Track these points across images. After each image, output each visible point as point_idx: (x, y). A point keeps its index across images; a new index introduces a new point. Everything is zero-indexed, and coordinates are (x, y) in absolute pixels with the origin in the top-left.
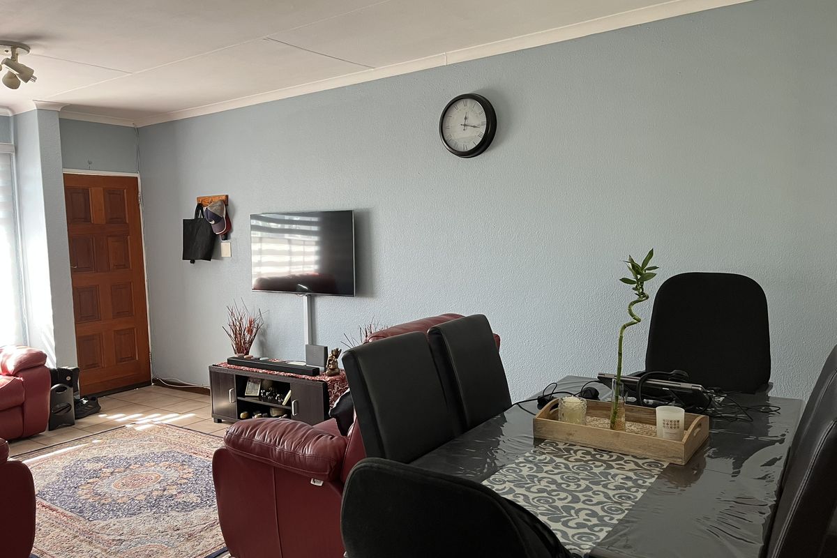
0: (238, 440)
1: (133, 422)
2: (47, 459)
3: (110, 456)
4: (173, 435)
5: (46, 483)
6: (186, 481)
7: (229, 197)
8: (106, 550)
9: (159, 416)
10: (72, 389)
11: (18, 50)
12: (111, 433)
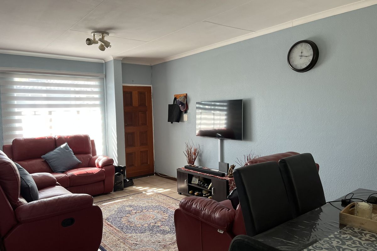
0: (185, 206)
1: (145, 191)
2: (112, 204)
3: (136, 205)
4: (161, 198)
5: (110, 214)
6: (164, 220)
7: (188, 94)
8: (130, 248)
9: (156, 189)
10: (123, 175)
11: (105, 34)
12: (136, 195)
